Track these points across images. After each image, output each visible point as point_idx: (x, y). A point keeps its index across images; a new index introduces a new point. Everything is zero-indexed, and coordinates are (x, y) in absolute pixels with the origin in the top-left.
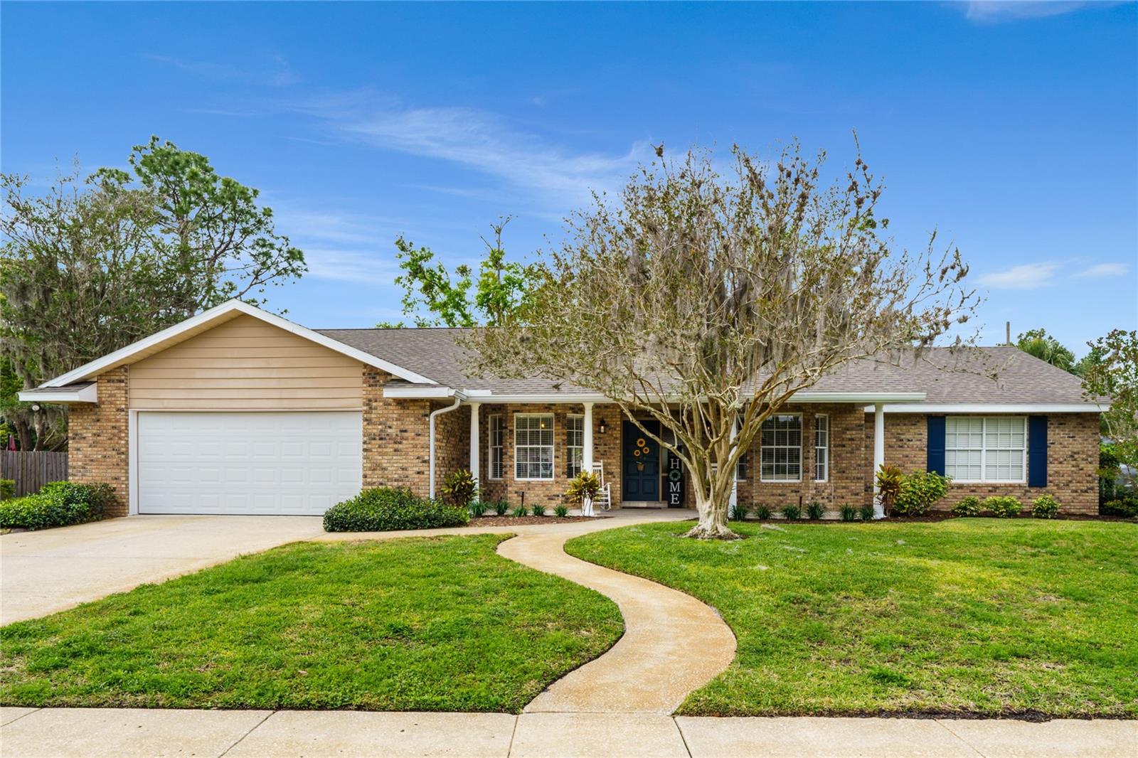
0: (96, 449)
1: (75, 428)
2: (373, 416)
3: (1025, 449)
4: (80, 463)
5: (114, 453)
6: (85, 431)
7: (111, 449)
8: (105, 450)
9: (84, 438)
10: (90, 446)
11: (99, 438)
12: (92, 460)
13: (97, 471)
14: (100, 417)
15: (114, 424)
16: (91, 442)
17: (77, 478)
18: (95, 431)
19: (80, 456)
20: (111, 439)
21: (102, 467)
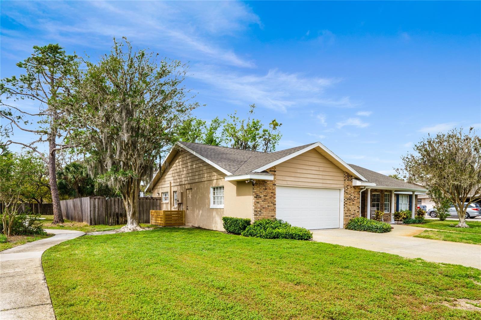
0: (265, 202)
1: (257, 192)
2: (348, 191)
3: (408, 203)
4: (259, 209)
5: (272, 204)
6: (261, 194)
7: (271, 203)
8: (269, 203)
9: (261, 197)
10: (263, 201)
11: (266, 197)
12: (263, 208)
13: (265, 213)
14: (267, 188)
15: (272, 191)
16: (263, 199)
17: (257, 216)
18: (265, 194)
19: (259, 206)
20: (271, 198)
21: (267, 211)
